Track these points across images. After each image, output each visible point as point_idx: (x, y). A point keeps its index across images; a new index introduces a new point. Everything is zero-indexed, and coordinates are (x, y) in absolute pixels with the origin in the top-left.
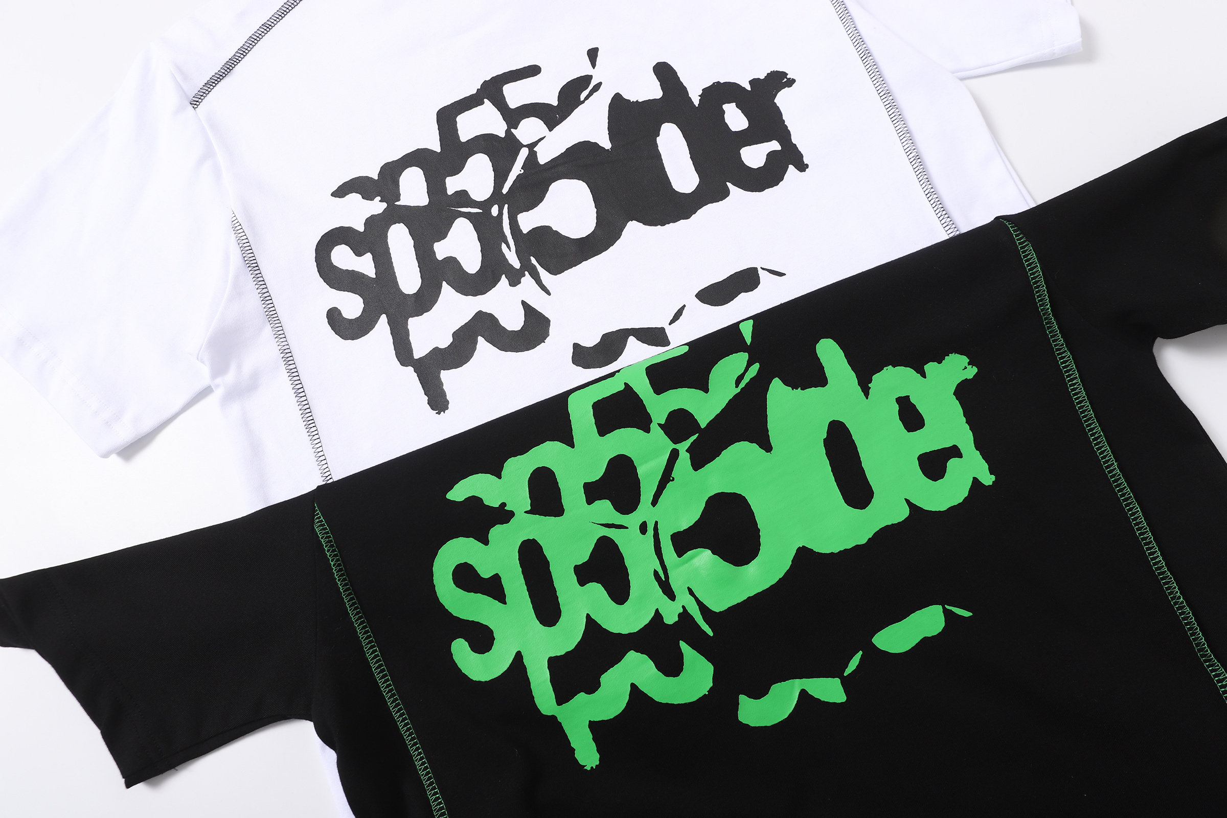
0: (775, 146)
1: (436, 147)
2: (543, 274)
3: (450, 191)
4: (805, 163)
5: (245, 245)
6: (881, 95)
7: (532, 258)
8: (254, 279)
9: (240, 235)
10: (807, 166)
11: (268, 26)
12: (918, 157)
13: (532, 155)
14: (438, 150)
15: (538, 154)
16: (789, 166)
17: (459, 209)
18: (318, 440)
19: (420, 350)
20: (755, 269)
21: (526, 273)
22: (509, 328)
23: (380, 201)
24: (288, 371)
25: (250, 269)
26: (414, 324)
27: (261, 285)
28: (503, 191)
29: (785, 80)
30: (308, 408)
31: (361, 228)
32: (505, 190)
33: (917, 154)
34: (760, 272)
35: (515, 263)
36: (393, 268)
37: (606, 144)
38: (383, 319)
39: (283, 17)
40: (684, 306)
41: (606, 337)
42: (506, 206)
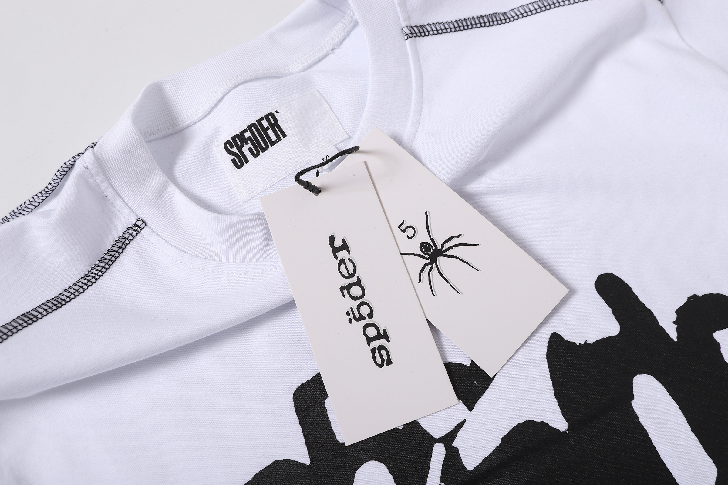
1: (302, 455)
13: (453, 457)
15: (460, 453)
37: (559, 422)
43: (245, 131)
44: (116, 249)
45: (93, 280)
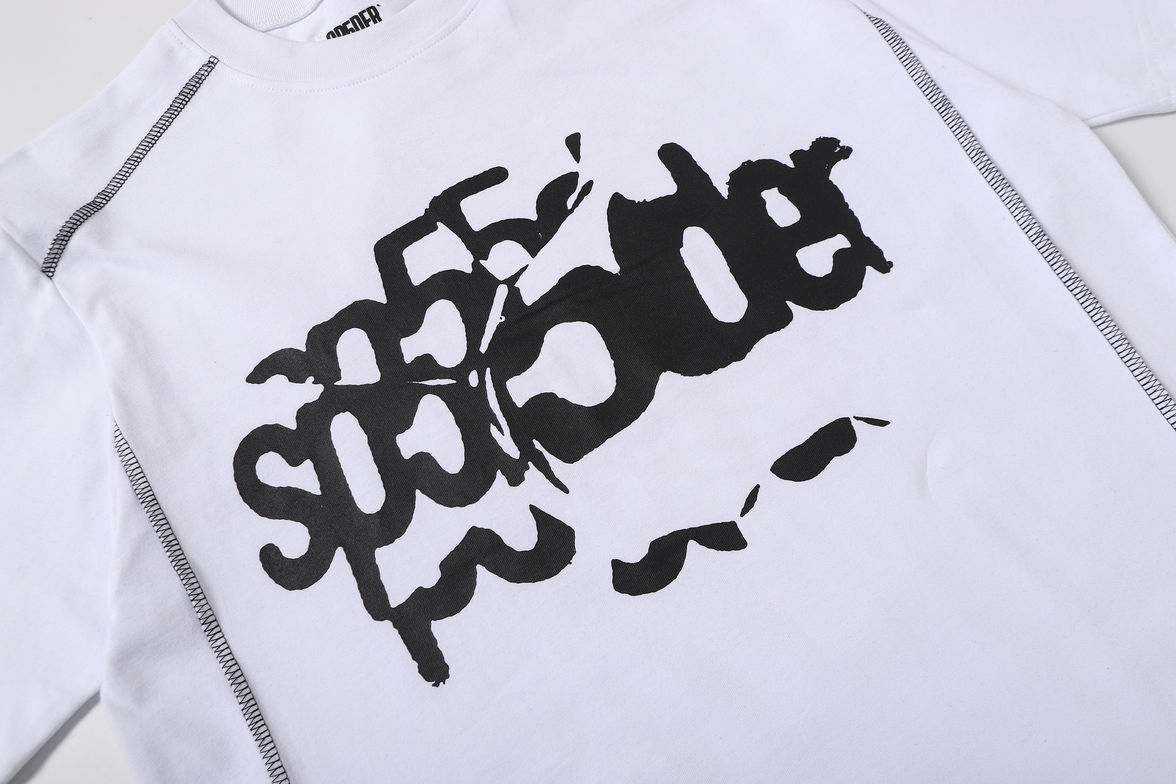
0: (841, 242)
1: (380, 296)
2: (554, 462)
3: (408, 359)
4: (887, 261)
5: (135, 472)
6: (972, 155)
7: (534, 441)
8: (151, 519)
9: (128, 458)
10: (890, 264)
11: (135, 159)
12: (1042, 233)
13: (514, 295)
14: (383, 300)
15: (521, 292)
16: (867, 267)
17: (424, 383)
18: (272, 745)
19: (397, 596)
20: (846, 421)
21: (530, 464)
22: (519, 548)
23: (313, 383)
24: (215, 649)
25: (144, 505)
26: (383, 556)
27: (163, 525)
28: (480, 350)
29: (838, 149)
30: (251, 699)
31: (292, 425)
32: (483, 348)
33: (1040, 230)
34: (855, 424)
35: (512, 450)
36: (343, 478)
37: (612, 266)
38: (340, 554)
39: (153, 144)
40: (758, 486)
41: (656, 545)
42: (488, 370)
43: (348, 22)
44: (193, 83)
45: (176, 113)
